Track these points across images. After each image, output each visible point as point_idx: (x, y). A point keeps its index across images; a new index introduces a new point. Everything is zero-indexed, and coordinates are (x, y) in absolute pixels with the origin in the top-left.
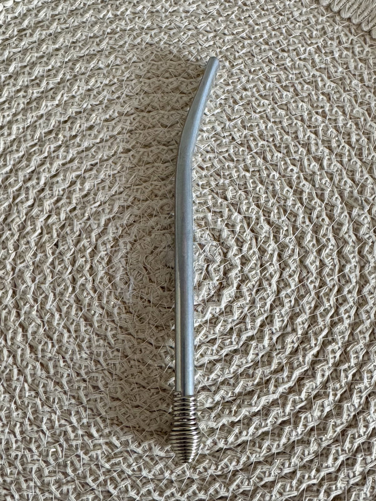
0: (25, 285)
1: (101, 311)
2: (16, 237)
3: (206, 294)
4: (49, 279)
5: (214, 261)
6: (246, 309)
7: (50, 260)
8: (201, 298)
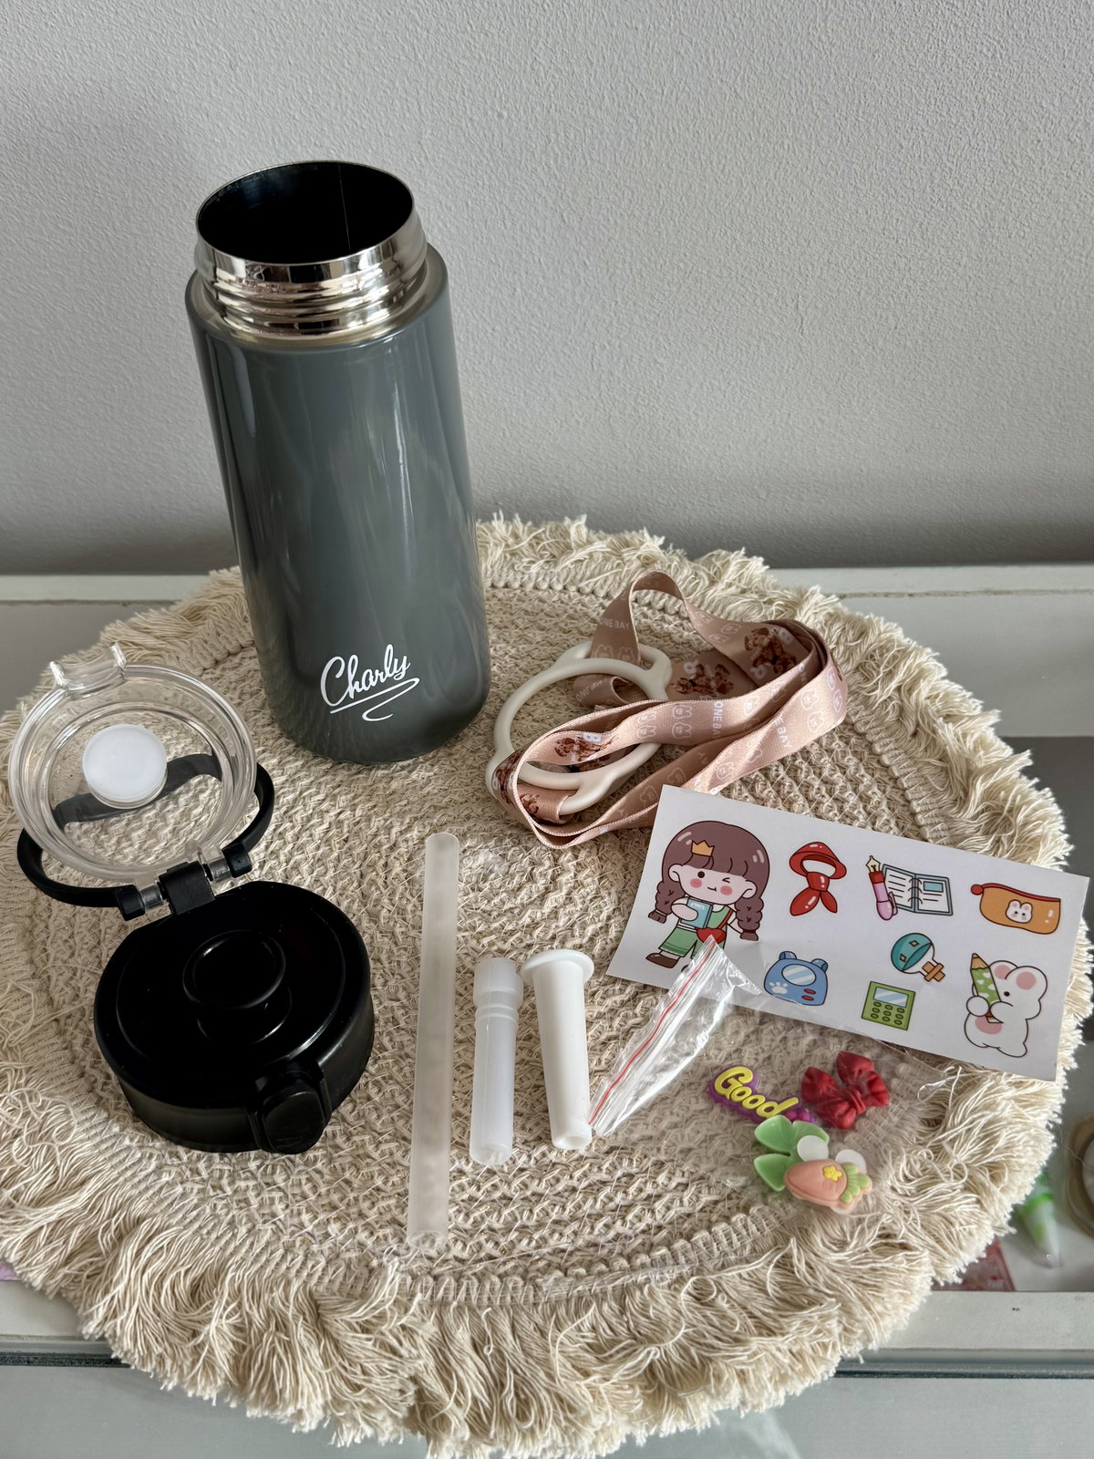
0: (299, 877)
1: (391, 908)
2: (297, 830)
3: (526, 897)
4: (331, 873)
5: (541, 864)
6: (576, 916)
7: (335, 854)
8: (519, 901)
